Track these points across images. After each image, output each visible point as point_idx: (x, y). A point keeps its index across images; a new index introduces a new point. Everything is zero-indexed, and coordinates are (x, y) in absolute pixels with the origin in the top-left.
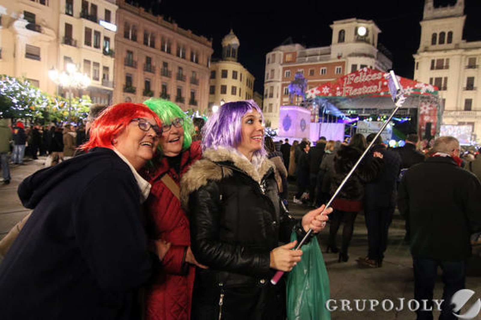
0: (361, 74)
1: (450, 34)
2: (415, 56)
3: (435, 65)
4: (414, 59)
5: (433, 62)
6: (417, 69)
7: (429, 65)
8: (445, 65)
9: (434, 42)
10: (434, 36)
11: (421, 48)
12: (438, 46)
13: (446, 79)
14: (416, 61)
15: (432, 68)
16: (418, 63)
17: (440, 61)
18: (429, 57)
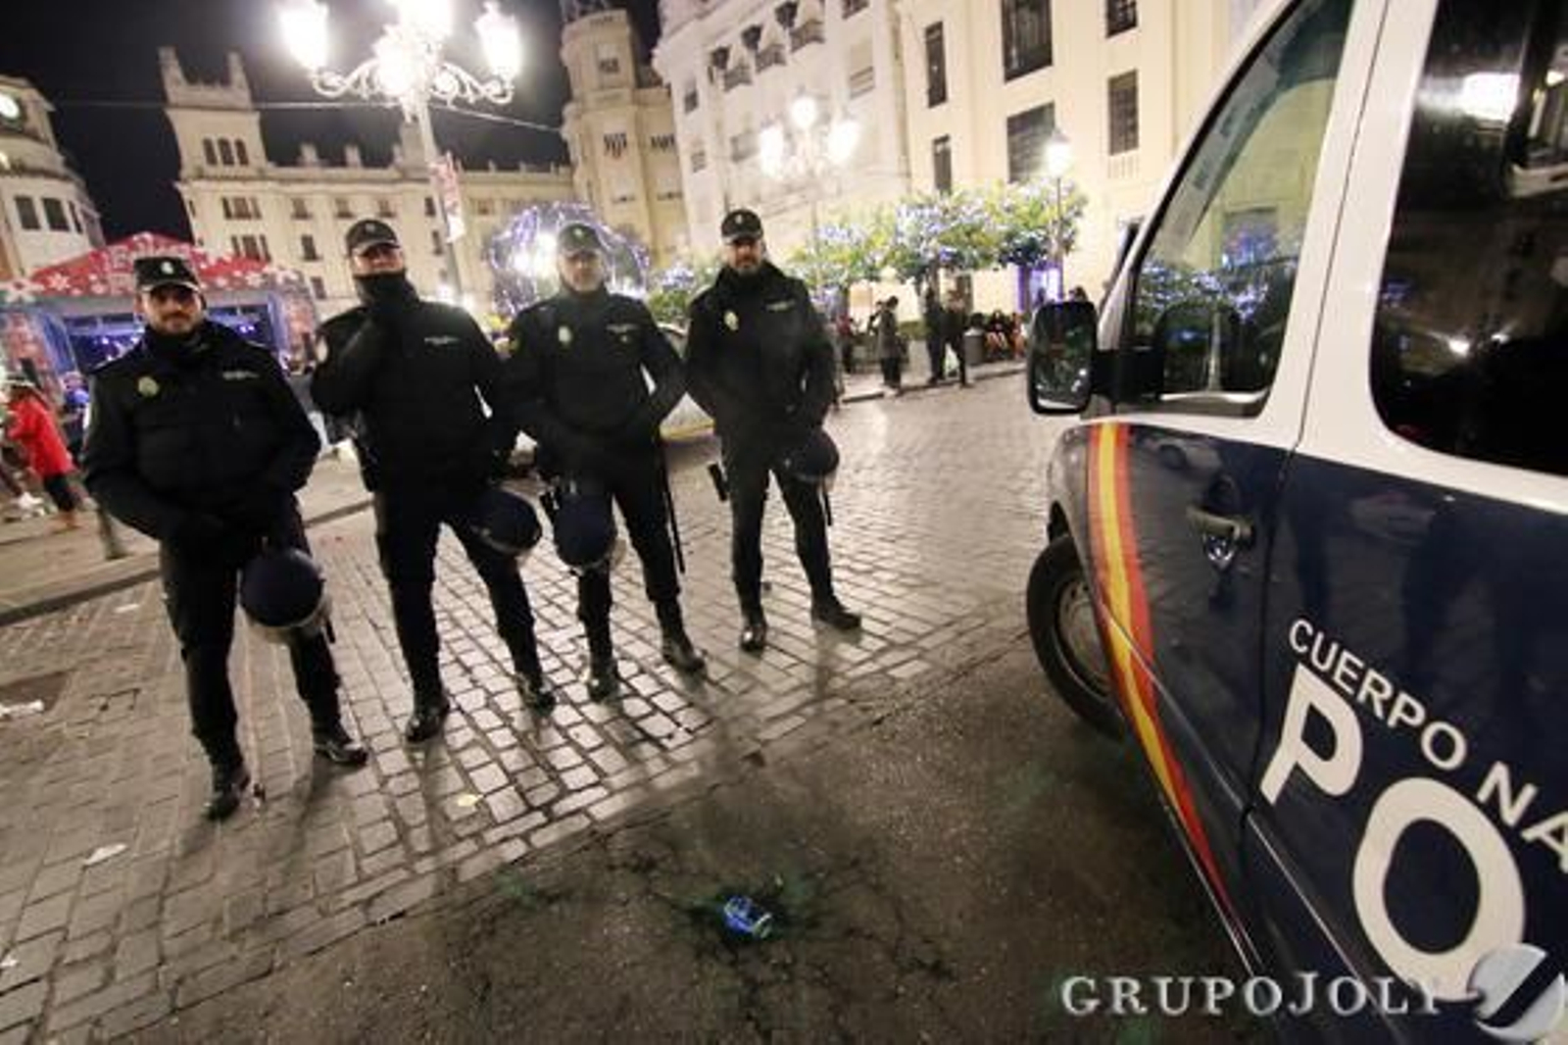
0: (141, 245)
1: (240, 145)
2: (180, 187)
3: (233, 209)
4: (178, 195)
5: (225, 203)
6: (194, 213)
7: (220, 211)
8: (250, 208)
9: (212, 160)
10: (208, 145)
11: (187, 171)
12: (221, 169)
13: (263, 239)
14: (186, 197)
15: (228, 215)
16: (191, 203)
17: (241, 202)
18: (215, 191)
